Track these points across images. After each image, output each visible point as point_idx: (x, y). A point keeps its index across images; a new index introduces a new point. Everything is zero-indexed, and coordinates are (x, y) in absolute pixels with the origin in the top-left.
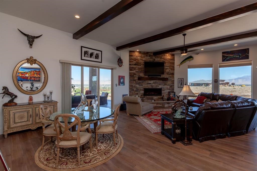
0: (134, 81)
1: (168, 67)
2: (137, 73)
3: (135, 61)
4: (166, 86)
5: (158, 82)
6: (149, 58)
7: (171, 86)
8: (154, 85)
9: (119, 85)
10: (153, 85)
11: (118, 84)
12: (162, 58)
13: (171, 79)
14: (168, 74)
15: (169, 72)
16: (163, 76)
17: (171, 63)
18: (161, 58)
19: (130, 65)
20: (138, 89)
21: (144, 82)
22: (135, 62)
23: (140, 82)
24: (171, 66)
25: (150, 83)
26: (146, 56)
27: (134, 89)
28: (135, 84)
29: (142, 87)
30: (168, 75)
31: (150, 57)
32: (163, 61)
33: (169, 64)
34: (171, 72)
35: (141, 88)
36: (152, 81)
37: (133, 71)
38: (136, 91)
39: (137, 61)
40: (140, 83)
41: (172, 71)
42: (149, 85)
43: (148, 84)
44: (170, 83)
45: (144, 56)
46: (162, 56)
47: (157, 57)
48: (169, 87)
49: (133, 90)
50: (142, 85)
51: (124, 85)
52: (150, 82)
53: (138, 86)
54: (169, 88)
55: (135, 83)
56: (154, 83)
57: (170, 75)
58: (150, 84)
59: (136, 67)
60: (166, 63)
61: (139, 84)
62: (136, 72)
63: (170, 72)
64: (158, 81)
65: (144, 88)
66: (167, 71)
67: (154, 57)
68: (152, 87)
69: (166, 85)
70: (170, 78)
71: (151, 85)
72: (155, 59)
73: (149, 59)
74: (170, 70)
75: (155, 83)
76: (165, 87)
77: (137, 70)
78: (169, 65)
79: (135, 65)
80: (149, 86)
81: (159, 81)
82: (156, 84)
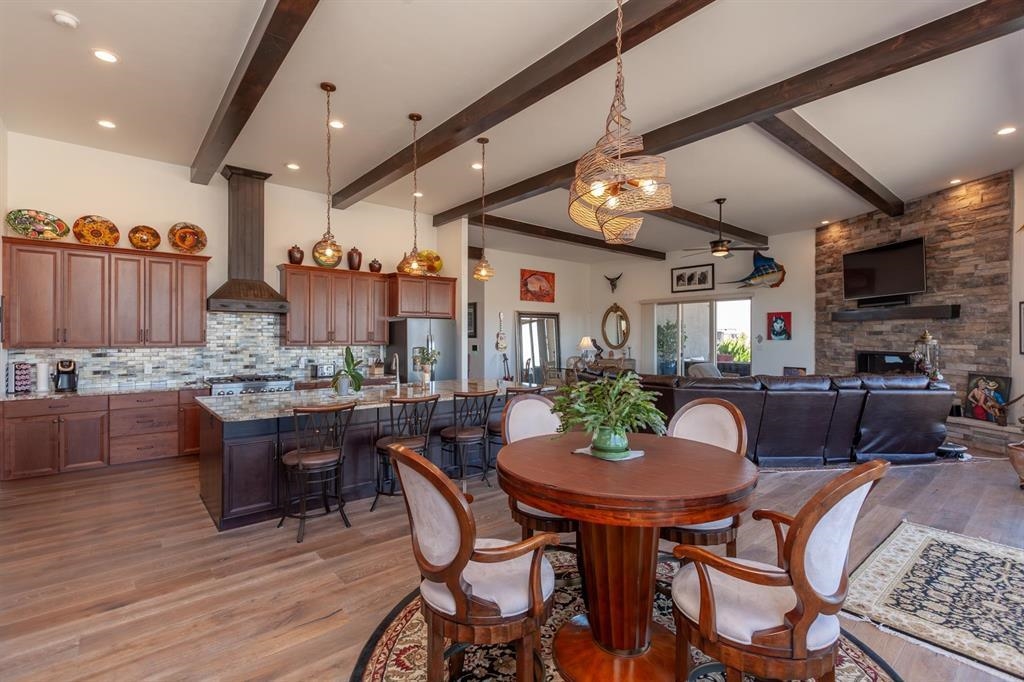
0: (828, 327)
1: (970, 251)
2: (834, 298)
3: (830, 257)
4: (954, 347)
5: (911, 326)
6: (878, 231)
7: (985, 346)
8: (897, 338)
9: (769, 338)
10: (892, 338)
11: (764, 335)
12: (934, 217)
13: (985, 310)
14: (964, 285)
15: (971, 275)
16: (939, 299)
17: (983, 226)
18: (928, 215)
19: (817, 273)
20: (839, 354)
21: (858, 328)
22: (830, 260)
23: (845, 327)
24: (987, 239)
25: (881, 333)
26: (866, 228)
27: (828, 353)
28: (829, 336)
29: (850, 344)
30: (968, 291)
31: (878, 227)
32: (936, 227)
33: (969, 235)
34: (986, 273)
35: (847, 350)
36: (885, 322)
37: (825, 291)
38: (834, 359)
39: (835, 255)
40: (844, 331)
41: (989, 265)
42: (875, 337)
43: (870, 333)
44: (977, 327)
45: (858, 231)
46: (933, 207)
47: (907, 221)
48: (971, 349)
49: (826, 356)
50: (850, 340)
51: (789, 337)
52: (877, 327)
53: (837, 342)
54: (973, 354)
55: (829, 331)
56: (897, 331)
57: (977, 286)
58: (880, 337)
59: (833, 278)
60: (954, 235)
61: (840, 334)
62: (834, 293)
63: (977, 273)
64: (912, 322)
65: (858, 349)
66: (962, 269)
67: (895, 225)
68: (884, 347)
69: (952, 341)
70: (974, 305)
71: (882, 340)
72: (900, 231)
73: (875, 236)
74: (976, 262)
75: (900, 332)
76: (949, 347)
77: (835, 287)
78: (972, 239)
79: (830, 271)
80: (874, 343)
81: (918, 321)
82: (904, 337)
